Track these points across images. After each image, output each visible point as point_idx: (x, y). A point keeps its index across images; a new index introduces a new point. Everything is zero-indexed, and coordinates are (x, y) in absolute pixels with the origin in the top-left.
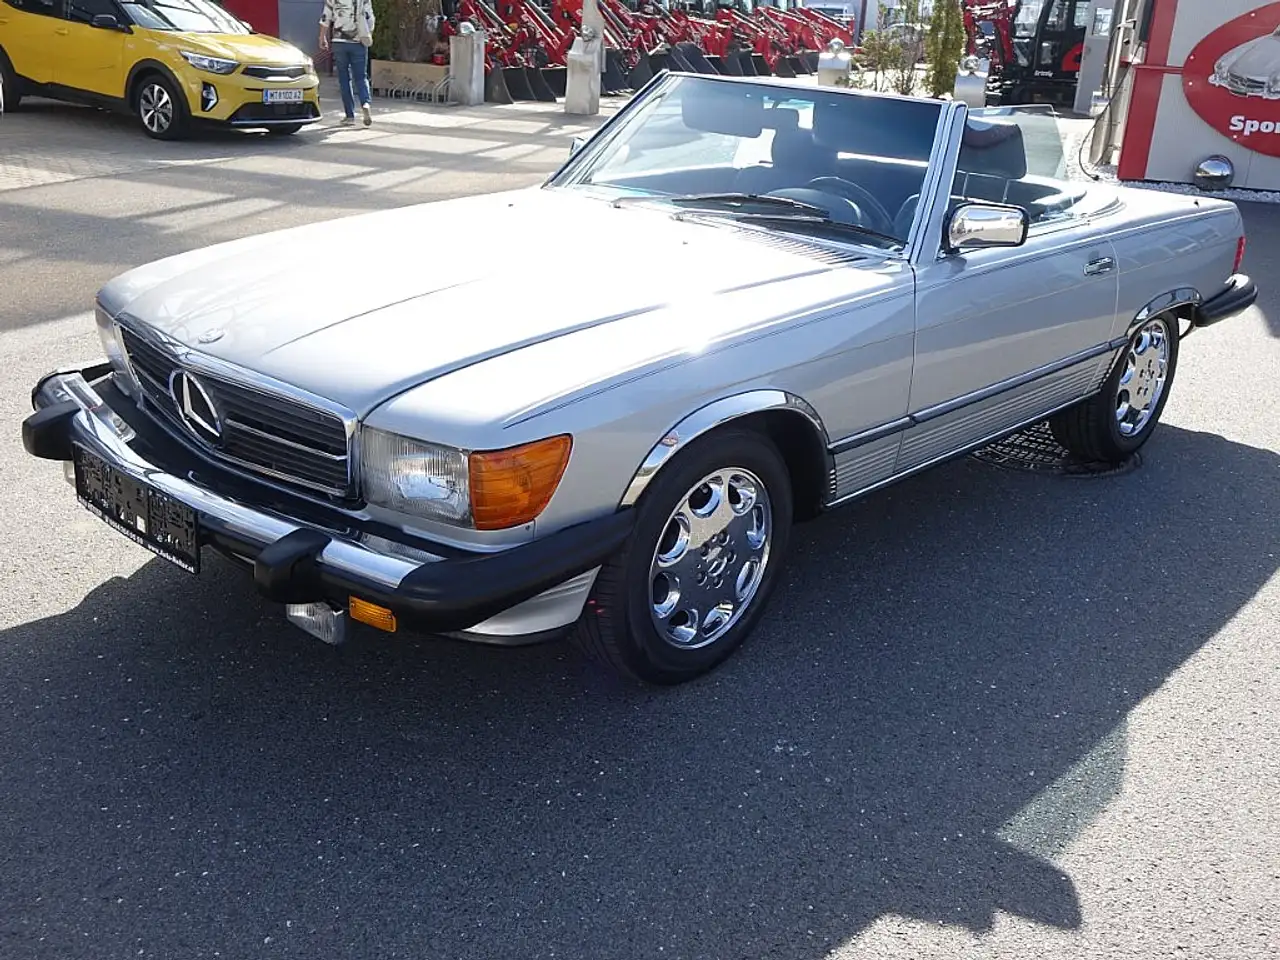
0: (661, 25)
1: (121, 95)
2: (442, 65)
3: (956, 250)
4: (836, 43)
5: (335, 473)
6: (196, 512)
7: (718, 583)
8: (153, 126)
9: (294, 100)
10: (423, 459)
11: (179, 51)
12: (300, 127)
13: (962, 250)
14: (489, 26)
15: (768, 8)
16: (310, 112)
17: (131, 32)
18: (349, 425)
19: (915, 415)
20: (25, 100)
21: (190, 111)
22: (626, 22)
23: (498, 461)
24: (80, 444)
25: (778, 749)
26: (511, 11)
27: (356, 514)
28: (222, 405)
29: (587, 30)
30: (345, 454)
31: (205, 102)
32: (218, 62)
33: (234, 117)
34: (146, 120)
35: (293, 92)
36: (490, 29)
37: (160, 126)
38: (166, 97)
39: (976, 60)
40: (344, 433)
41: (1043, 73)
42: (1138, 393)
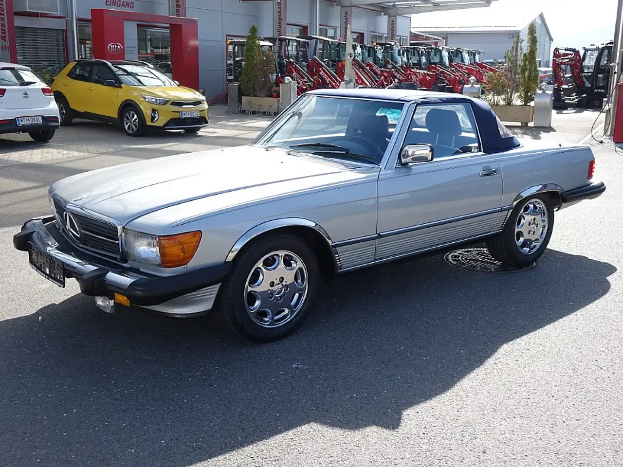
0: (396, 74)
1: (116, 117)
2: (276, 98)
3: (406, 164)
4: (472, 79)
5: (114, 248)
6: (63, 263)
7: (280, 300)
8: (129, 130)
9: (195, 116)
10: (145, 241)
11: (142, 95)
12: (200, 129)
13: (410, 164)
14: (302, 78)
15: (458, 63)
16: (203, 121)
17: (121, 87)
18: (119, 228)
19: (381, 234)
20: (74, 120)
21: (146, 123)
22: (376, 73)
23: (169, 240)
24: (31, 243)
25: (294, 366)
26: (314, 71)
27: (124, 265)
28: (80, 224)
29: (347, 78)
30: (118, 240)
31: (153, 118)
32: (159, 100)
33: (166, 125)
34: (126, 128)
35: (195, 112)
36: (302, 80)
37: (133, 130)
38: (136, 116)
39: (546, 85)
40: (117, 232)
41: (599, 91)
42: (529, 233)
